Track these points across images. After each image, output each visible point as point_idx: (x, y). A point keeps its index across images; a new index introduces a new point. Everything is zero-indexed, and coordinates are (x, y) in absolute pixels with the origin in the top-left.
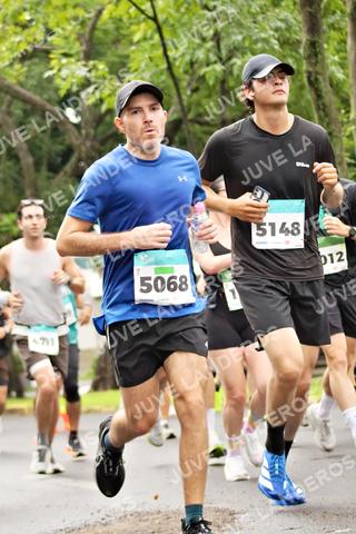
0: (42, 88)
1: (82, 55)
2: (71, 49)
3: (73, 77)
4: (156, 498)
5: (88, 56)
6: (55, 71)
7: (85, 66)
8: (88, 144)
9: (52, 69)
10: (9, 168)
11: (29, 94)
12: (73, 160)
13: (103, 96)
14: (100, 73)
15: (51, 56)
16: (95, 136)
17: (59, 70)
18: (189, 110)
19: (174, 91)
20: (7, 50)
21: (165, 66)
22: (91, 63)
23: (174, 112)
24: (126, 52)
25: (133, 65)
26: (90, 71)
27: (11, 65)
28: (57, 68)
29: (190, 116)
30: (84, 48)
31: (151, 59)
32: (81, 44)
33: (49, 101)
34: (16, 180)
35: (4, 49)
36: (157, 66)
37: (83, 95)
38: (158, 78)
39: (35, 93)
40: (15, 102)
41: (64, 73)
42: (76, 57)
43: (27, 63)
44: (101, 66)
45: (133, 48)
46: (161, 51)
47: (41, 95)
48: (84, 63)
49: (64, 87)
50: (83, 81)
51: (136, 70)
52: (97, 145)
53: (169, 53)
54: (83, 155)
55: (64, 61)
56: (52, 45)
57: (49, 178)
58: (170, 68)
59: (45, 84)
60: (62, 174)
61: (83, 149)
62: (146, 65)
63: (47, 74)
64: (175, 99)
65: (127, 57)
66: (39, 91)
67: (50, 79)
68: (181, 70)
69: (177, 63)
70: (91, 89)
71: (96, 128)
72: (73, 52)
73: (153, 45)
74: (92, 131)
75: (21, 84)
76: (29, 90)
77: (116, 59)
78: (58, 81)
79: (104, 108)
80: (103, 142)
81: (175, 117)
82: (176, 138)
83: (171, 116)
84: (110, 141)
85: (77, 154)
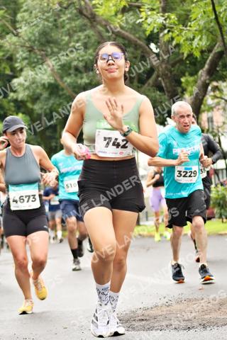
0: (135, 30)
1: (161, 9)
2: (154, 5)
3: (155, 23)
4: (200, 290)
5: (164, 10)
6: (143, 20)
7: (163, 16)
8: (164, 66)
9: (142, 18)
11: (127, 34)
12: (154, 76)
13: (174, 35)
14: (172, 21)
15: (142, 10)
16: (168, 61)
17: (146, 19)
19: (219, 33)
20: (114, 6)
21: (214, 17)
22: (167, 14)
23: (219, 46)
24: (189, 8)
25: (193, 16)
26: (165, 20)
27: (116, 15)
28: (144, 17)
30: (162, 4)
31: (204, 12)
32: (160, 3)
33: (139, 38)
35: (111, 5)
36: (208, 17)
37: (161, 35)
38: (209, 24)
39: (131, 33)
40: (118, 38)
41: (149, 20)
42: (157, 11)
43: (126, 14)
44: (173, 17)
45: (193, 5)
46: (211, 8)
47: (134, 34)
48: (161, 14)
49: (149, 29)
50: (161, 26)
51: (195, 19)
52: (169, 67)
53: (217, 8)
54: (160, 73)
55: (149, 13)
56: (141, 3)
57: (138, 87)
58: (217, 18)
59: (137, 27)
60: (146, 85)
61: (161, 69)
62: (202, 16)
63: (138, 22)
64: (220, 38)
65: (190, 11)
66: (133, 32)
67: (140, 25)
68: (224, 20)
69: (221, 15)
70: (166, 31)
72: (155, 7)
73: (206, 4)
75: (122, 27)
76: (127, 31)
77: (183, 12)
78: (145, 26)
79: (174, 43)
80: (173, 65)
81: (219, 49)
82: (220, 63)
83: (217, 49)
84: (178, 65)
85: (156, 72)
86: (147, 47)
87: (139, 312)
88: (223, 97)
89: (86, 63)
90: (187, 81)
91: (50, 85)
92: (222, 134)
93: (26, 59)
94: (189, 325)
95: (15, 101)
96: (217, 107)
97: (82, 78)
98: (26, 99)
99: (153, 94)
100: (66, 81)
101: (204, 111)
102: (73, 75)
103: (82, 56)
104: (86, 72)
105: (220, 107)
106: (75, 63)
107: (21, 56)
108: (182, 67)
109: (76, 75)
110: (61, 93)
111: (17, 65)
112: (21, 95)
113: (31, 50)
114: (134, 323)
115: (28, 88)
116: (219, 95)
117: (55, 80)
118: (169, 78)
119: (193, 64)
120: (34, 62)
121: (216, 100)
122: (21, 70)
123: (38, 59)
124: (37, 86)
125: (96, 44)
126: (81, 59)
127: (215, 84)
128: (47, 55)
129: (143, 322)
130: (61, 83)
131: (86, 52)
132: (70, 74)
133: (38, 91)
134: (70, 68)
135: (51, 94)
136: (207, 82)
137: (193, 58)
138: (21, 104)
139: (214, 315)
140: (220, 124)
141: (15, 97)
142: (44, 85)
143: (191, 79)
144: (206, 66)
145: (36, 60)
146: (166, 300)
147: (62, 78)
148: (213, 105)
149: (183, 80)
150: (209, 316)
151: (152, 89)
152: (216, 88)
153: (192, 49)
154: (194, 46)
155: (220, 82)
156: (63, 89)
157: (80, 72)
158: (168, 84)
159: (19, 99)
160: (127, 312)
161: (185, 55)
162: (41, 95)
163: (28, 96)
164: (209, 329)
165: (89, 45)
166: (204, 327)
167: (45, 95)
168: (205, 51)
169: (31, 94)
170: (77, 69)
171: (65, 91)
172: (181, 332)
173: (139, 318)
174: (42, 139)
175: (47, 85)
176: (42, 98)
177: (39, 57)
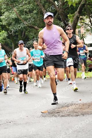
4: (80, 100)
8: (61, 10)
10: (40, 16)
18: (87, 1)
29: (87, 3)
34: (42, 19)
52: (63, 10)
54: (60, 13)
71: (63, 6)
74: (62, 7)
80: (65, 10)
81: (83, 3)
82: (83, 9)
83: (82, 3)
84: (66, 9)
85: (58, 13)
86: (54, 3)
87: (56, 110)
88: (84, 22)
89: (30, 10)
90: (70, 16)
91: (15, 18)
92: (84, 37)
93: (5, 8)
94: (77, 114)
95: (2, 25)
96: (82, 26)
97: (28, 16)
98: (6, 24)
99: (57, 22)
100: (22, 17)
101: (77, 28)
102: (24, 15)
103: (28, 7)
104: (30, 13)
105: (83, 26)
106: (25, 10)
107: (4, 7)
108: (68, 10)
109: (26, 15)
110: (20, 22)
111: (2, 11)
112: (4, 23)
113: (7, 5)
114: (55, 114)
115: (6, 20)
116: (83, 22)
117: (18, 17)
118: (63, 15)
119: (73, 9)
120: (9, 10)
121: (82, 24)
122: (4, 13)
123: (10, 8)
124: (10, 19)
125: (34, 2)
126: (27, 8)
127: (81, 17)
128: (14, 7)
129: (58, 114)
130: (20, 18)
131: (30, 5)
132: (23, 14)
133: (11, 21)
134: (23, 12)
135: (16, 22)
136: (78, 16)
137: (73, 7)
138: (4, 27)
139: (86, 110)
140: (83, 33)
141: (1, 24)
142: (13, 19)
143: (72, 15)
144: (78, 10)
145: (9, 9)
146: (66, 104)
147: (20, 16)
148: (81, 26)
149: (68, 16)
150: (84, 111)
151: (56, 20)
152: (82, 19)
153: (72, 3)
154: (73, 2)
155: (83, 16)
156: (21, 20)
157: (27, 13)
158: (63, 17)
159: (3, 25)
160: (52, 110)
161: (70, 6)
162: (12, 23)
163: (7, 23)
164: (85, 116)
165: (31, 2)
166: (83, 115)
167: (14, 23)
168: (77, 4)
169: (8, 22)
170: (26, 12)
171: (21, 21)
172: (74, 117)
173: (57, 112)
174: (12, 40)
175: (14, 19)
176: (12, 24)
177: (11, 7)
